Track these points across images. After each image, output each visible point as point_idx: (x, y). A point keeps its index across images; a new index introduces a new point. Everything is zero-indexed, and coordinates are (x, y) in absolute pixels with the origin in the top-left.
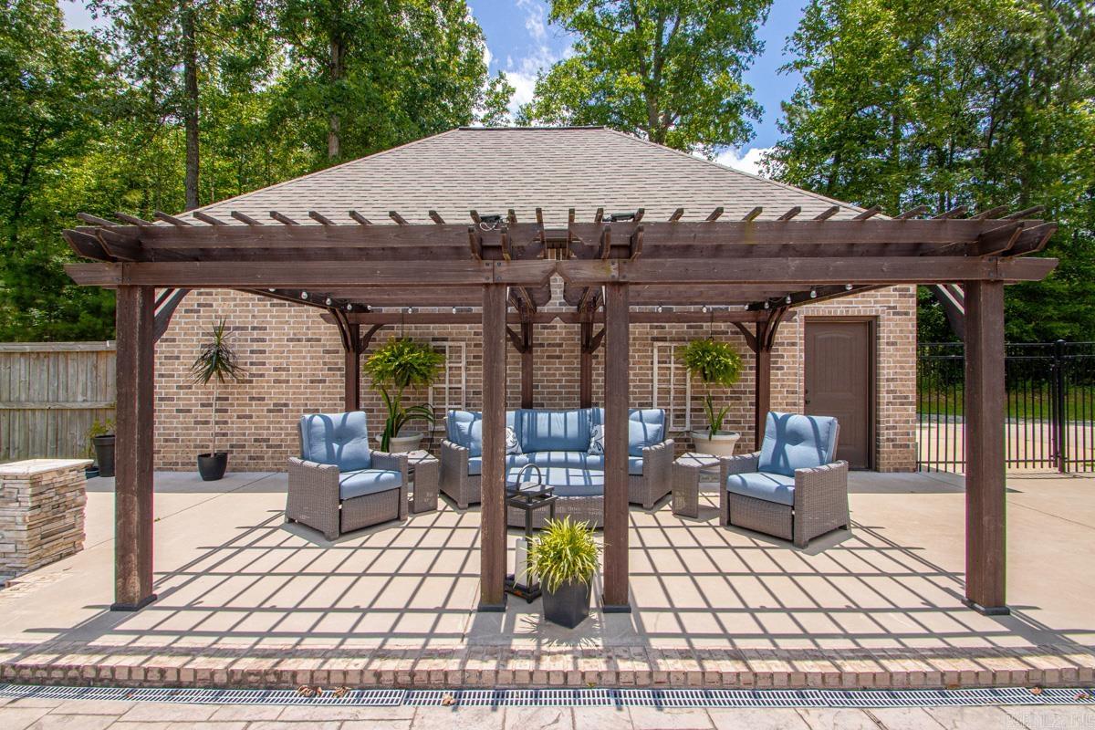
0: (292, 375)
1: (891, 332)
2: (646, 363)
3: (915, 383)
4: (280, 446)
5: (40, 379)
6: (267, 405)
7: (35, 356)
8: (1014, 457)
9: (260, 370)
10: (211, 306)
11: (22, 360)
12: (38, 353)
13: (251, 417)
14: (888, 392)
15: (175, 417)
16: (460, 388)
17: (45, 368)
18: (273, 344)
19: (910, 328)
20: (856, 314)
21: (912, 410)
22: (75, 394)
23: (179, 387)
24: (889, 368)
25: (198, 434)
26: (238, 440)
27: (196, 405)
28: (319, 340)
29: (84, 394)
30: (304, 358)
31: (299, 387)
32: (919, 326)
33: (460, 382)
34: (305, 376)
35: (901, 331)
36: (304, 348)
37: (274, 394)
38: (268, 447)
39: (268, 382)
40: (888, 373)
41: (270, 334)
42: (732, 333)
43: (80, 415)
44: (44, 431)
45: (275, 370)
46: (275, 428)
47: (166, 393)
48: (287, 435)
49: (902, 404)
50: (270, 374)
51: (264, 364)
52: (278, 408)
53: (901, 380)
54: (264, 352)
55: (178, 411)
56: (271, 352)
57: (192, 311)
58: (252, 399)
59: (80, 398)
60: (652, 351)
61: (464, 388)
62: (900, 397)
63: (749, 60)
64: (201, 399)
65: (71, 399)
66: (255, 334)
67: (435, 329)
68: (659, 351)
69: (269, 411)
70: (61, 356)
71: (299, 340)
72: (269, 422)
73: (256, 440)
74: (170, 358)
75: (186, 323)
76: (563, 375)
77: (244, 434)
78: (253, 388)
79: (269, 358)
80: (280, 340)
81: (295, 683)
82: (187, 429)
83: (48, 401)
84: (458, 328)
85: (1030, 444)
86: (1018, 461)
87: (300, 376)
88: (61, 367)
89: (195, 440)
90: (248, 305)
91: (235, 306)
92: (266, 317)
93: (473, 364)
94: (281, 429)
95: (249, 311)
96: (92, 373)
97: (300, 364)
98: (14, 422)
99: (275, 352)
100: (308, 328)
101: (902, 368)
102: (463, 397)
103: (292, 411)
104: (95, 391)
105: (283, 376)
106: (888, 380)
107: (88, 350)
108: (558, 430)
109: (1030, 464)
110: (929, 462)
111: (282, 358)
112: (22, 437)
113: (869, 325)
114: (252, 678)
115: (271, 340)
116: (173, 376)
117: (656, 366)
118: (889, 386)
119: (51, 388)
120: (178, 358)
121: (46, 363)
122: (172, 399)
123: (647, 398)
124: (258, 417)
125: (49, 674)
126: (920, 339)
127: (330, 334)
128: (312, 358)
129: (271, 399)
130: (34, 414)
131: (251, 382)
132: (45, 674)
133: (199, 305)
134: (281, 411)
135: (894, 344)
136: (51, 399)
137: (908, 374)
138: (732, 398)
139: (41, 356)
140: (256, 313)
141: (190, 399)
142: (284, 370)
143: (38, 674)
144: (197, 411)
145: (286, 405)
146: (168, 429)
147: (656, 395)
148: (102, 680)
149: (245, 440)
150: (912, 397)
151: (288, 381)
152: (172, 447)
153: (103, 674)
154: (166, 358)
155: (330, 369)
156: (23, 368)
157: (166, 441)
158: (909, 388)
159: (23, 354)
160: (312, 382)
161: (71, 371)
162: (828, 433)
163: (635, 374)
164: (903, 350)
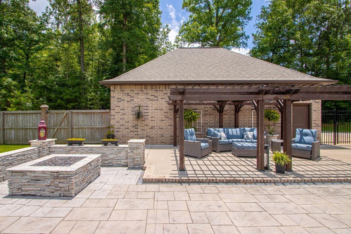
0: (156, 119)
1: (315, 107)
2: (250, 116)
3: (321, 121)
4: (153, 138)
5: (87, 119)
6: (149, 127)
7: (85, 114)
8: (340, 141)
9: (147, 117)
10: (134, 100)
11: (82, 115)
12: (86, 113)
13: (145, 130)
14: (314, 124)
15: (125, 130)
16: (200, 122)
17: (88, 117)
18: (150, 110)
19: (320, 107)
20: (306, 103)
21: (320, 128)
22: (96, 124)
23: (126, 122)
24: (314, 117)
25: (131, 135)
26: (142, 136)
27: (130, 127)
28: (163, 109)
29: (99, 124)
30: (159, 114)
31: (158, 122)
32: (322, 106)
33: (201, 121)
34: (159, 119)
35: (317, 107)
36: (159, 112)
37: (151, 124)
38: (150, 138)
39: (149, 121)
40: (314, 119)
41: (149, 108)
42: (273, 108)
43: (98, 130)
44: (88, 134)
45: (151, 117)
46: (151, 133)
47: (123, 124)
48: (155, 135)
49: (318, 127)
50: (150, 119)
51: (148, 116)
52: (152, 128)
53: (317, 120)
54: (148, 113)
55: (126, 128)
56: (150, 113)
57: (129, 102)
58: (145, 125)
59: (98, 125)
60: (252, 113)
61: (202, 122)
62: (317, 125)
63: (247, 22)
64: (132, 125)
65: (95, 125)
66: (146, 108)
67: (194, 107)
68: (253, 112)
69: (150, 128)
70: (92, 114)
71: (157, 109)
72: (150, 131)
73: (146, 136)
74: (123, 114)
75: (127, 105)
76: (228, 119)
77: (143, 135)
78: (145, 122)
79: (150, 114)
80: (152, 109)
81: (240, 182)
82: (128, 133)
83: (89, 126)
84: (200, 106)
85: (342, 138)
86: (341, 142)
87: (158, 119)
88: (93, 116)
89: (130, 136)
90: (143, 100)
91: (140, 100)
92: (148, 103)
93: (204, 116)
94: (153, 133)
95: (144, 102)
96: (101, 118)
97: (158, 116)
98: (80, 131)
99: (151, 113)
100: (160, 106)
101: (318, 117)
102: (202, 125)
103: (156, 128)
104: (102, 123)
105: (153, 119)
106: (314, 120)
107: (100, 112)
108: (235, 133)
109: (344, 143)
110: (324, 142)
111: (153, 114)
112: (82, 135)
113: (309, 106)
114: (231, 181)
115: (150, 109)
116: (124, 119)
117: (253, 116)
118: (314, 122)
119: (90, 122)
120: (125, 114)
121: (88, 115)
122: (124, 125)
123: (250, 125)
124: (147, 130)
125: (189, 181)
126: (322, 109)
127: (166, 108)
128: (161, 114)
129: (150, 125)
130: (85, 129)
131: (145, 121)
132: (188, 181)
133: (130, 100)
134: (153, 128)
135: (316, 111)
136: (90, 125)
137: (319, 119)
138: (273, 125)
139: (87, 113)
140: (146, 102)
141: (129, 125)
142: (153, 117)
143: (187, 181)
144: (131, 128)
145: (154, 127)
146: (123, 133)
147: (253, 124)
148: (200, 182)
149: (144, 136)
150: (320, 125)
151: (155, 121)
152: (124, 138)
153: (200, 181)
154: (122, 114)
155: (166, 117)
156: (82, 117)
157: (123, 136)
158: (319, 122)
159: (82, 113)
160: (161, 121)
161: (95, 118)
162: (316, 133)
163: (247, 119)
164: (318, 112)
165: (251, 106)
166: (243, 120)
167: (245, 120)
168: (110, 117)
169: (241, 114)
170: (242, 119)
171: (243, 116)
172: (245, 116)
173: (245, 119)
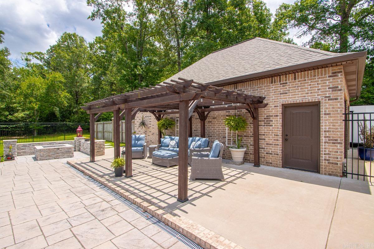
1: (326, 108)
14: (325, 137)
19: (339, 106)
20: (307, 101)
24: (326, 126)
35: (333, 108)
40: (326, 128)
62: (332, 140)
81: (84, 173)
106: (325, 131)
114: (82, 171)
118: (326, 134)
135: (328, 114)
147: (227, 134)
163: (222, 128)
164: (335, 117)
165: (226, 112)
166: (218, 129)
167: (219, 129)
168: (134, 125)
169: (216, 122)
170: (217, 127)
171: (217, 124)
172: (220, 124)
173: (219, 127)
